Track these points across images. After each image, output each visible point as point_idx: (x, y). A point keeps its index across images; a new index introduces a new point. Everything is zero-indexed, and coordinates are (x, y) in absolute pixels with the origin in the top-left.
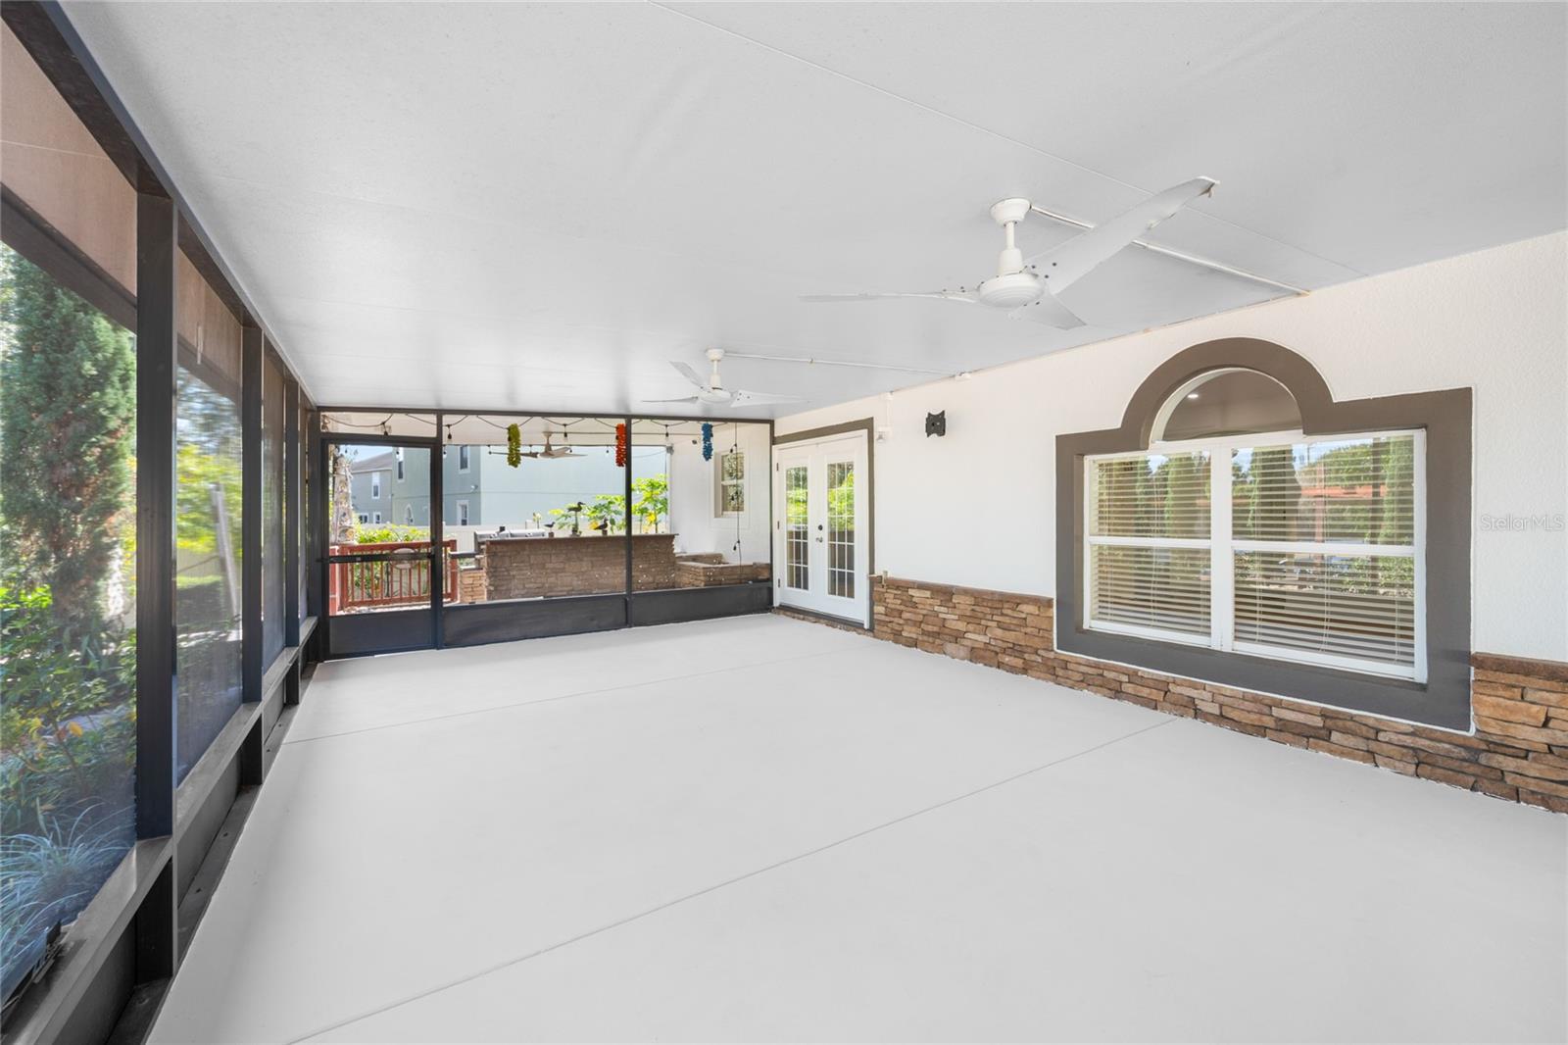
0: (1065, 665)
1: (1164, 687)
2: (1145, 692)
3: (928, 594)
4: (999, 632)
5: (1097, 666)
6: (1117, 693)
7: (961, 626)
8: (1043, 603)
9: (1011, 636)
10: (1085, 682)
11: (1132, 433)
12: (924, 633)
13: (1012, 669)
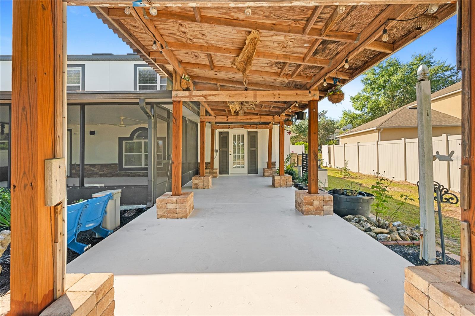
0: (120, 173)
1: (135, 173)
2: (133, 175)
3: (89, 166)
4: (107, 171)
5: (126, 173)
6: (129, 176)
7: (98, 171)
8: (116, 164)
9: (109, 171)
10: (124, 176)
11: (131, 138)
12: (88, 174)
13: (109, 177)
